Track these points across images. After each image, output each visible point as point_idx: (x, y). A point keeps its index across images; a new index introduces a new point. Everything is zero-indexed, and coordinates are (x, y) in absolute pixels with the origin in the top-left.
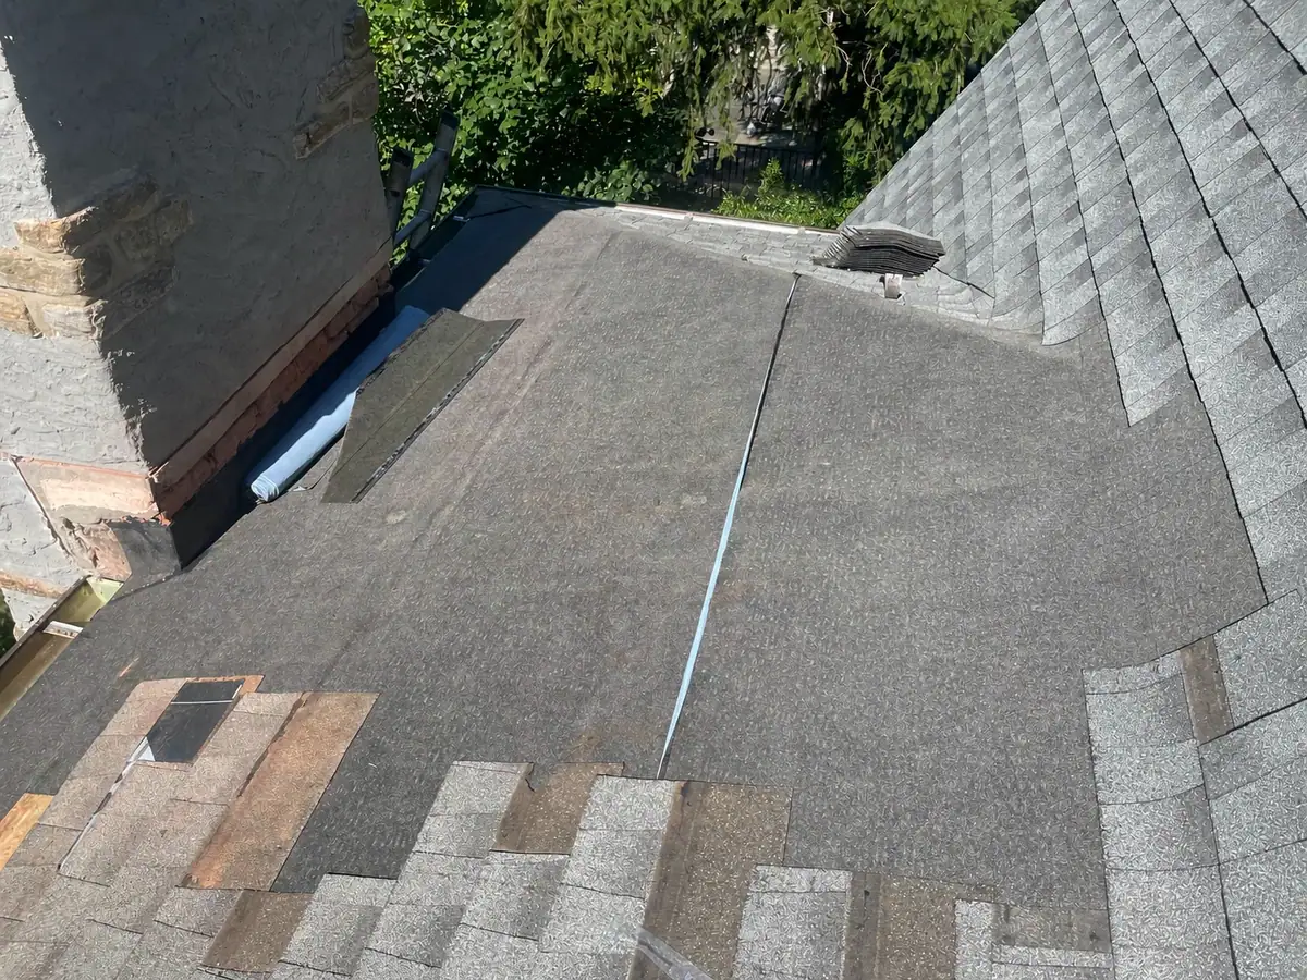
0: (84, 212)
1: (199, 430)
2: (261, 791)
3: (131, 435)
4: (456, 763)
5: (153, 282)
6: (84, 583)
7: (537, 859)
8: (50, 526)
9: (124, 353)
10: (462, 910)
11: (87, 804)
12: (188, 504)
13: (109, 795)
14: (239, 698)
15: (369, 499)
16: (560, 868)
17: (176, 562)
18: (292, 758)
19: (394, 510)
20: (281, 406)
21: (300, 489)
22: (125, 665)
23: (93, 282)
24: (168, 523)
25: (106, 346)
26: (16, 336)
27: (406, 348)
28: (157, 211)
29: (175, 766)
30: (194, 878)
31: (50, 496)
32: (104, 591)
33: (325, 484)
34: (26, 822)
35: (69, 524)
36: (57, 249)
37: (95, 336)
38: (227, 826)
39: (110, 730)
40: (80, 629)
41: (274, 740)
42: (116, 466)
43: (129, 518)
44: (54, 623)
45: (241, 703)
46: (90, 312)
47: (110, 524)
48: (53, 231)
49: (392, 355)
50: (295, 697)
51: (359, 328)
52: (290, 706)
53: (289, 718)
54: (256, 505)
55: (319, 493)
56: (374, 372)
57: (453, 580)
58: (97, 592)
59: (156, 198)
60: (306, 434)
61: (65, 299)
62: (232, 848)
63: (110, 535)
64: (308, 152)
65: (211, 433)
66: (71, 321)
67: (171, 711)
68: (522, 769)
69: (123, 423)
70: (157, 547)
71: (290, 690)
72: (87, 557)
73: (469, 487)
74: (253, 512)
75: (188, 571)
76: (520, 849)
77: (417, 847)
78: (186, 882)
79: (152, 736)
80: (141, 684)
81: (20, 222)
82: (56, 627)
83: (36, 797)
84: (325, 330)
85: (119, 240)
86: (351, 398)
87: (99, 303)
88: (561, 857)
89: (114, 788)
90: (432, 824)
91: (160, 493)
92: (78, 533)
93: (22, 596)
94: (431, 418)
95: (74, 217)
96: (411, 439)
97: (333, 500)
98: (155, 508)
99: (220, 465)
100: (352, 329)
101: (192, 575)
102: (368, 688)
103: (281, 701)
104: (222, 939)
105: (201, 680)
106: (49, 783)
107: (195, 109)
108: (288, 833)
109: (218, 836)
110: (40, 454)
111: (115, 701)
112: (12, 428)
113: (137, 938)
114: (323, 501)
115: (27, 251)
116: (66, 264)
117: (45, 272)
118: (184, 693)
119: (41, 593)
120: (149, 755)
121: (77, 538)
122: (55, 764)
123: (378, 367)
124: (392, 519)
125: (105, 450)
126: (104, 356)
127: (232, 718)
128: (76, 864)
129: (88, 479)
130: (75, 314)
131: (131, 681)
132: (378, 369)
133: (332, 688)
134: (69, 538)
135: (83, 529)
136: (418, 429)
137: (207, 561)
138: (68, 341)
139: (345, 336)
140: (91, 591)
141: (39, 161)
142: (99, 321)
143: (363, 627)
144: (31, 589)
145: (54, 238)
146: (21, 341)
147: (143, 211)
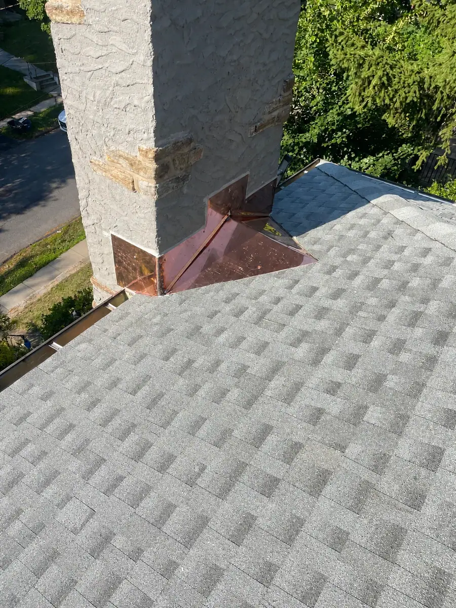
5: (181, 180)
6: (123, 292)
23: (160, 175)
26: (126, 190)
28: (191, 151)
36: (151, 160)
37: (155, 196)
46: (156, 187)
48: (152, 152)
59: (192, 145)
61: (149, 180)
64: (254, 134)
66: (148, 189)
81: (140, 146)
82: (110, 305)
85: (174, 160)
93: (99, 290)
95: (161, 147)
107: (216, 110)
112: (114, 226)
115: (140, 158)
116: (153, 166)
117: (144, 168)
119: (106, 291)
130: (150, 187)
138: (145, 197)
140: (125, 296)
141: (154, 123)
142: (158, 191)
144: (103, 288)
145: (151, 155)
146: (128, 192)
147: (186, 150)
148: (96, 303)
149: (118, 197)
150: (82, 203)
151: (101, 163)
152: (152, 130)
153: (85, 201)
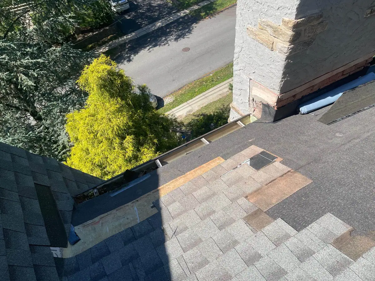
0: (302, 19)
1: (296, 88)
2: (272, 188)
3: (280, 83)
4: (329, 213)
5: (308, 44)
6: (249, 115)
7: (343, 255)
8: (249, 98)
9: (290, 61)
10: (314, 253)
11: (232, 166)
12: (283, 106)
13: (237, 167)
14: (275, 161)
15: (332, 126)
16: (349, 263)
17: (273, 120)
18: (282, 184)
19: (340, 132)
20: (319, 89)
21: (313, 114)
22: (251, 139)
23: (294, 40)
24: (276, 109)
25: (288, 58)
26: (267, 49)
27: (366, 85)
28: (319, 24)
29: (254, 169)
30: (248, 197)
31: (253, 91)
32: (252, 119)
33: (321, 116)
34: (217, 163)
35: (253, 100)
36: (290, 28)
37: (287, 54)
38: (260, 190)
39: (243, 152)
40: (244, 126)
41: (280, 177)
42: (272, 90)
43: (268, 104)
44: (239, 121)
45: (275, 163)
46: (289, 48)
47: (263, 104)
48: (292, 23)
49: (360, 86)
50: (289, 169)
51: (353, 74)
52: (287, 171)
53: (286, 174)
54: (298, 114)
55: (318, 118)
56: (352, 89)
57: (351, 162)
58: (251, 118)
59: (321, 20)
60: (322, 100)
61: (284, 42)
62: (260, 197)
63: (261, 106)
64: (369, 15)
65: (298, 90)
66: (283, 49)
67: (258, 155)
68: (350, 228)
69: (280, 80)
70: (270, 113)
71: (289, 166)
72: (253, 110)
73: (369, 136)
74: (297, 115)
75: (274, 123)
76: (340, 249)
77: (308, 228)
78: (246, 197)
79: (251, 159)
80: (253, 146)
81: (284, 18)
82: (239, 122)
83: (221, 158)
84: (343, 72)
85: (305, 30)
86: (341, 94)
87: (292, 46)
88: (352, 260)
89: (239, 166)
90: (314, 225)
91: (279, 101)
92: (254, 103)
93: (234, 112)
94: (364, 110)
95: (299, 20)
96: (355, 113)
97: (321, 122)
98: (276, 104)
99: (296, 99)
100: (351, 73)
101: (274, 125)
102: (311, 178)
103: (285, 169)
104: (250, 215)
105: (267, 152)
106: (225, 157)
108: (275, 201)
109: (257, 191)
110: (256, 80)
111: (246, 146)
112: (254, 72)
113: (231, 202)
114: (318, 121)
115: (283, 27)
116: (290, 33)
117: (284, 34)
118: (262, 153)
119: (239, 113)
120: (249, 163)
121: (253, 104)
122: (228, 154)
123: (353, 88)
124: (337, 135)
125: (272, 85)
126: (286, 61)
127: (271, 165)
128: (225, 178)
129: (264, 91)
130: (285, 47)
131: (251, 144)
132: (353, 89)
133: (300, 172)
134: (252, 103)
135: (256, 102)
136: (358, 112)
137: (280, 123)
138: (279, 54)
139: (347, 75)
140: (250, 118)
142: (289, 51)
143: (316, 161)
144: (237, 111)
145: (291, 25)
146: (267, 50)
147: (316, 23)
148: (230, 120)
149: (260, 53)
150: (236, 56)
151: (254, 30)
152: (296, 7)
153: (237, 54)
